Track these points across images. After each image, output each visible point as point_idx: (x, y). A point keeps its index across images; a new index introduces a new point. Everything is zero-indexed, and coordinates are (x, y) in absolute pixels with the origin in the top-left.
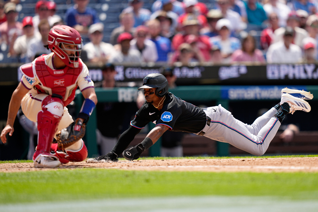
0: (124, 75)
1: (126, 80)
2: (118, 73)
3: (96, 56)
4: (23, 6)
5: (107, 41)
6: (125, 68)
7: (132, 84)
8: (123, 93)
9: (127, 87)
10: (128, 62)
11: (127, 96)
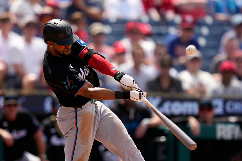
0: (224, 109)
1: (226, 114)
2: (217, 106)
3: (192, 86)
4: (112, 28)
5: (205, 69)
6: (225, 101)
7: (233, 119)
8: (222, 130)
9: (228, 123)
10: (230, 94)
11: (227, 133)
